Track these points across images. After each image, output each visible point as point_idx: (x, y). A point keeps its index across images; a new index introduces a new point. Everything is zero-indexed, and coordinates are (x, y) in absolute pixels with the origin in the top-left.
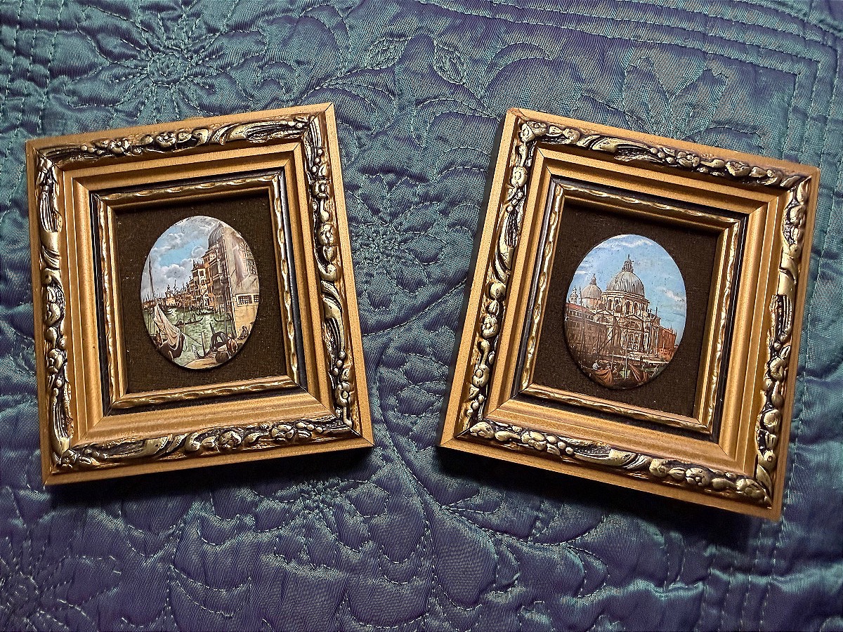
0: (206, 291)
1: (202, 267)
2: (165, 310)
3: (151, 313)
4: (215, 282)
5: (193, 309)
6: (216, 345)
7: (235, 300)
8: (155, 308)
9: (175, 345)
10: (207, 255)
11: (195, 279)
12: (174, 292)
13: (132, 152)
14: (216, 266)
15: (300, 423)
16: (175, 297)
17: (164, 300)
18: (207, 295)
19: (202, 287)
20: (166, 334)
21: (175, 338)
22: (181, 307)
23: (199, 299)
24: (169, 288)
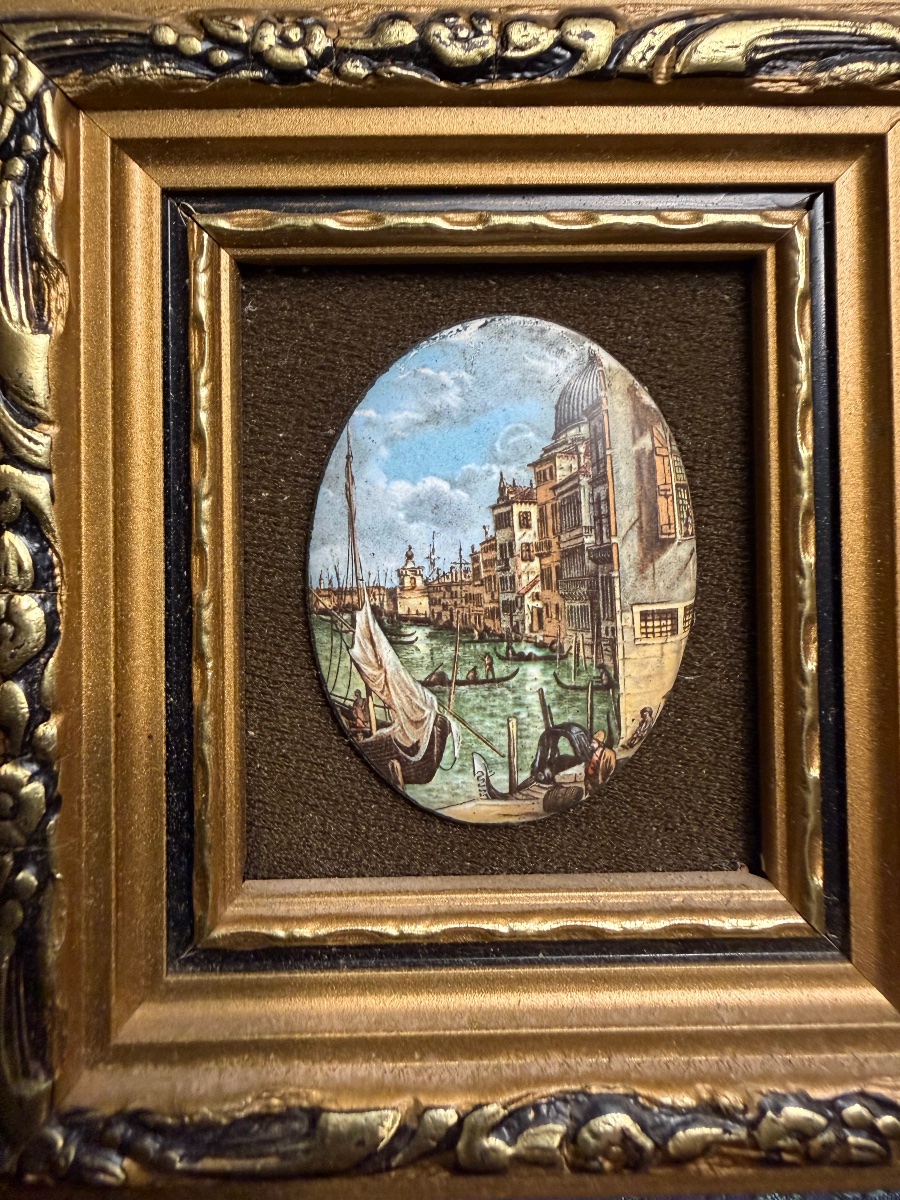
0: (533, 584)
1: (527, 497)
2: (393, 626)
3: (343, 632)
4: (568, 554)
5: (488, 636)
6: (550, 762)
7: (628, 622)
8: (360, 617)
9: (415, 748)
10: (548, 457)
11: (502, 536)
12: (426, 573)
13: (337, 72)
14: (575, 502)
15: (854, 1109)
16: (429, 589)
17: (393, 595)
18: (537, 597)
19: (523, 565)
20: (387, 707)
21: (417, 723)
22: (448, 626)
23: (510, 607)
24: (409, 557)
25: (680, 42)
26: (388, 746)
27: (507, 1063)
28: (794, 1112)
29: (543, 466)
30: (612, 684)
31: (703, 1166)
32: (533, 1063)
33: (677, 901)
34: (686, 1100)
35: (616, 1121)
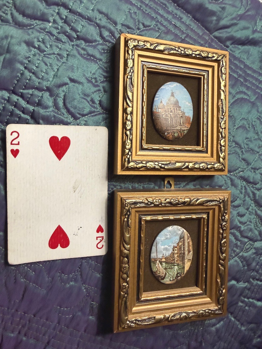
1: (176, 247)
2: (161, 263)
3: (155, 263)
4: (180, 254)
5: (171, 263)
6: (177, 277)
7: (186, 261)
8: (157, 262)
9: (163, 276)
10: (179, 243)
11: (173, 252)
12: (165, 256)
13: (161, 205)
14: (181, 248)
15: (207, 311)
16: (165, 258)
17: (161, 259)
18: (177, 258)
19: (175, 255)
20: (160, 272)
21: (163, 273)
22: (167, 262)
23: (174, 260)
24: (163, 255)
25: (197, 201)
26: (159, 276)
27: (173, 310)
28: (201, 312)
29: (178, 244)
30: (184, 268)
31: (192, 318)
32: (176, 310)
33: (189, 291)
34: (191, 312)
35: (184, 314)
